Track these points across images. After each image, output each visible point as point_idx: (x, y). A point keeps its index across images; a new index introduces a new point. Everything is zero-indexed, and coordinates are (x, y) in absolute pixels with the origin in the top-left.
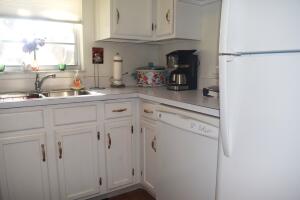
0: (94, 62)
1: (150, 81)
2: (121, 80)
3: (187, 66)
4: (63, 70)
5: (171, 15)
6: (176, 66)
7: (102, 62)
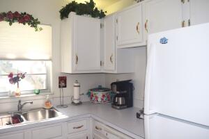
0: (60, 87)
1: (99, 100)
2: (79, 99)
3: (125, 92)
4: (37, 94)
5: (113, 58)
6: (118, 92)
7: (65, 87)
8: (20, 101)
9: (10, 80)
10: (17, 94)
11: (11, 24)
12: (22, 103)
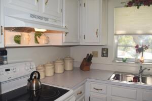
8: (141, 67)
9: (136, 50)
10: (141, 61)
11: (138, 8)
12: (143, 69)
